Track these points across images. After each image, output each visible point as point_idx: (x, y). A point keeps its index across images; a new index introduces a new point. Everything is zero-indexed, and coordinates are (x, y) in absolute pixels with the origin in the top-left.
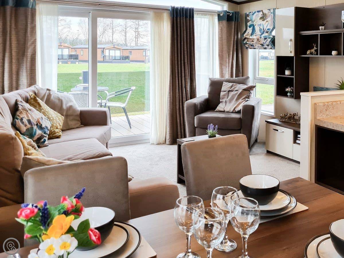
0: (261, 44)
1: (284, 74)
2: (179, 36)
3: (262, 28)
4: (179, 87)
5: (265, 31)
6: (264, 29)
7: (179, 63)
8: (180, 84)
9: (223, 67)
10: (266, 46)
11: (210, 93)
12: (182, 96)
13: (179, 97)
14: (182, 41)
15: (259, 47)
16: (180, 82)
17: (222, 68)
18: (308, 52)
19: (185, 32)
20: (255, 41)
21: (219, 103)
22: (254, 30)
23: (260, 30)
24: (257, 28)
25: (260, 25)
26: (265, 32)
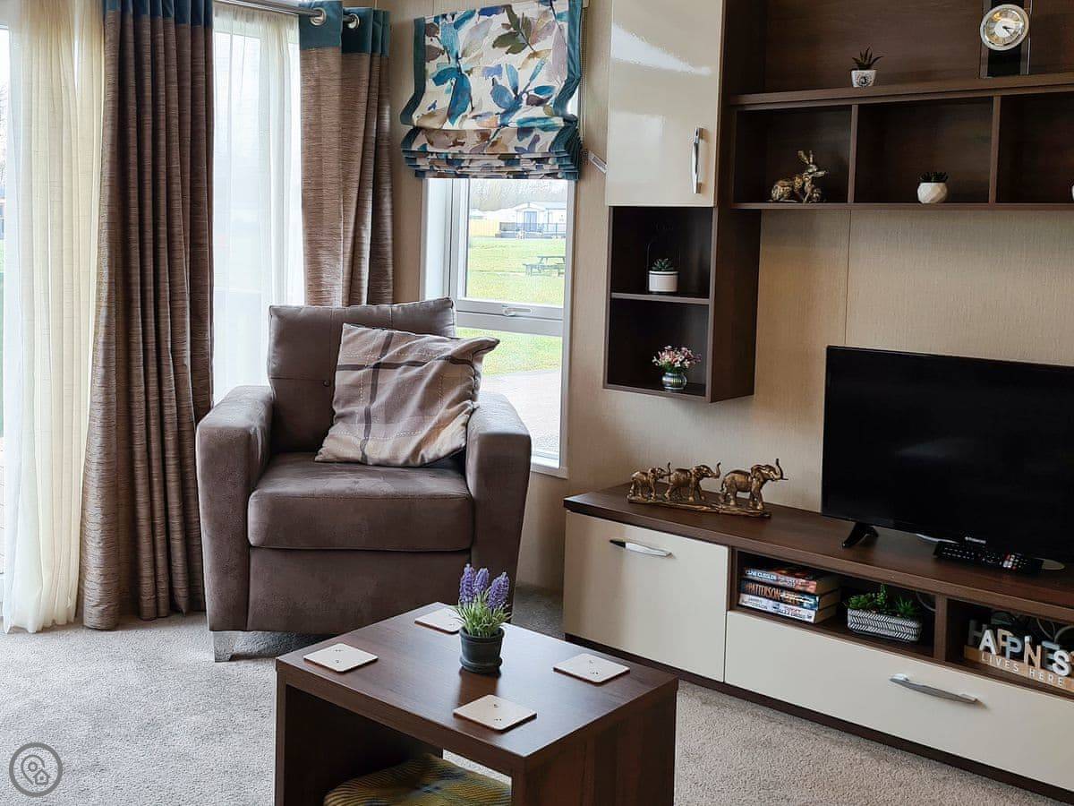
0: (502, 157)
1: (643, 287)
2: (149, 109)
3: (504, 81)
4: (145, 350)
5: (525, 97)
6: (515, 90)
7: (149, 235)
8: (152, 339)
9: (323, 259)
10: (531, 166)
11: (277, 377)
12: (160, 393)
13: (147, 401)
14: (163, 134)
15: (488, 167)
16: (151, 327)
17: (319, 263)
18: (779, 190)
19: (174, 87)
20: (472, 142)
21: (329, 419)
22: (461, 95)
23: (498, 93)
24: (480, 87)
25: (498, 70)
26: (525, 102)
